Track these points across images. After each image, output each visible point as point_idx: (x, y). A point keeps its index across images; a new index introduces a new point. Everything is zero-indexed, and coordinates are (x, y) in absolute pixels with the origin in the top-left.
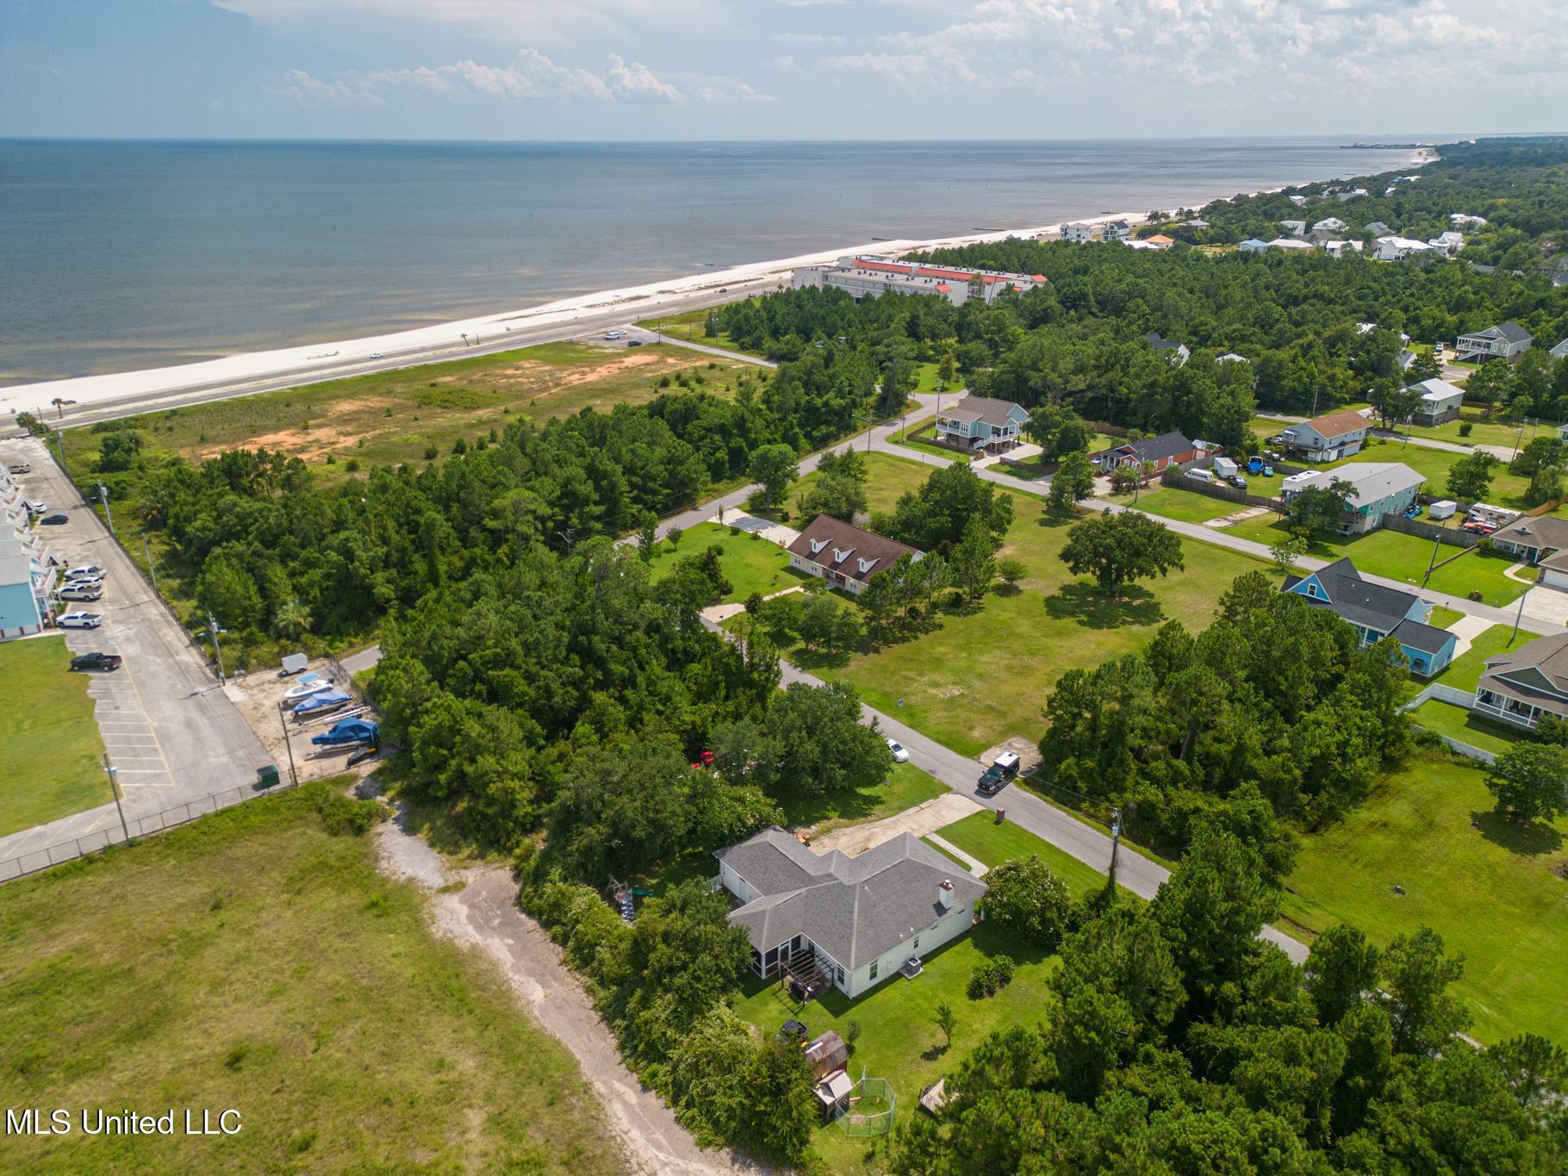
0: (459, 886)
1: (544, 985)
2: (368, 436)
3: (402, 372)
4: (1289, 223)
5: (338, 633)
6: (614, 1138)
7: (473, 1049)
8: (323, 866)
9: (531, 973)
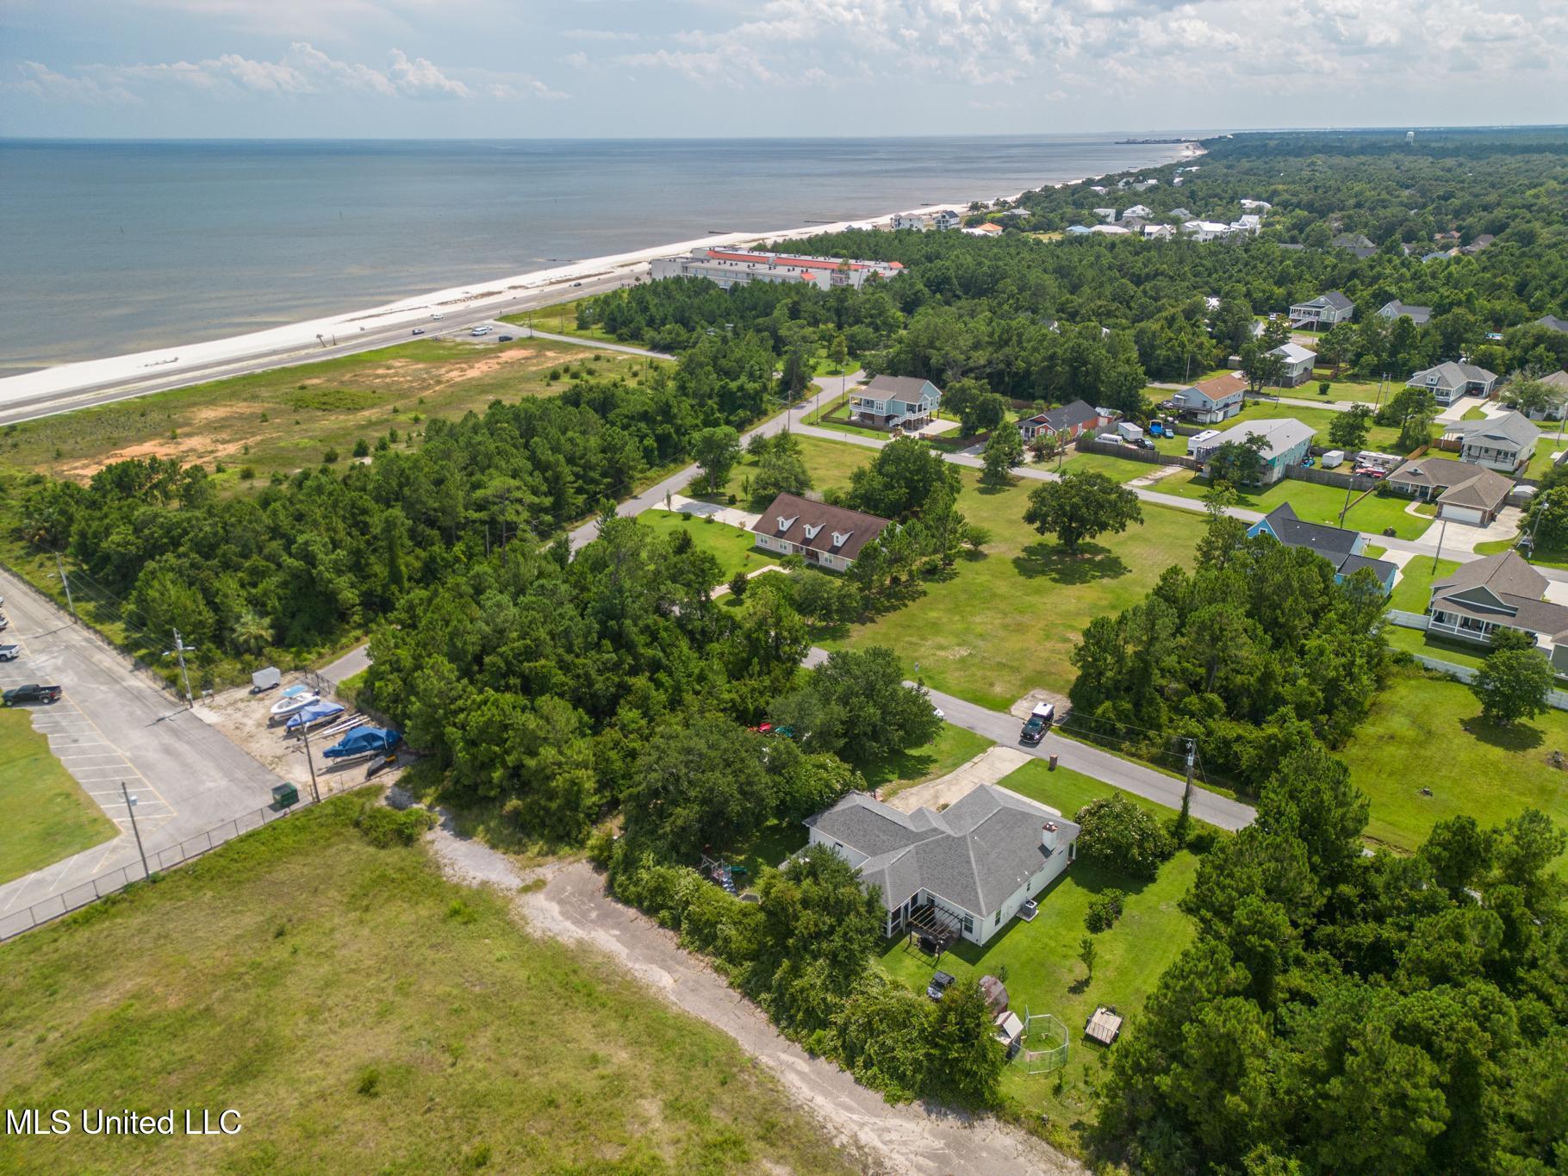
0: (539, 885)
1: (670, 970)
2: (251, 441)
3: (259, 376)
4: (1101, 211)
5: (305, 645)
6: (801, 1107)
7: (621, 1041)
8: (382, 881)
9: (651, 960)
